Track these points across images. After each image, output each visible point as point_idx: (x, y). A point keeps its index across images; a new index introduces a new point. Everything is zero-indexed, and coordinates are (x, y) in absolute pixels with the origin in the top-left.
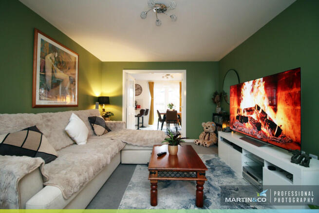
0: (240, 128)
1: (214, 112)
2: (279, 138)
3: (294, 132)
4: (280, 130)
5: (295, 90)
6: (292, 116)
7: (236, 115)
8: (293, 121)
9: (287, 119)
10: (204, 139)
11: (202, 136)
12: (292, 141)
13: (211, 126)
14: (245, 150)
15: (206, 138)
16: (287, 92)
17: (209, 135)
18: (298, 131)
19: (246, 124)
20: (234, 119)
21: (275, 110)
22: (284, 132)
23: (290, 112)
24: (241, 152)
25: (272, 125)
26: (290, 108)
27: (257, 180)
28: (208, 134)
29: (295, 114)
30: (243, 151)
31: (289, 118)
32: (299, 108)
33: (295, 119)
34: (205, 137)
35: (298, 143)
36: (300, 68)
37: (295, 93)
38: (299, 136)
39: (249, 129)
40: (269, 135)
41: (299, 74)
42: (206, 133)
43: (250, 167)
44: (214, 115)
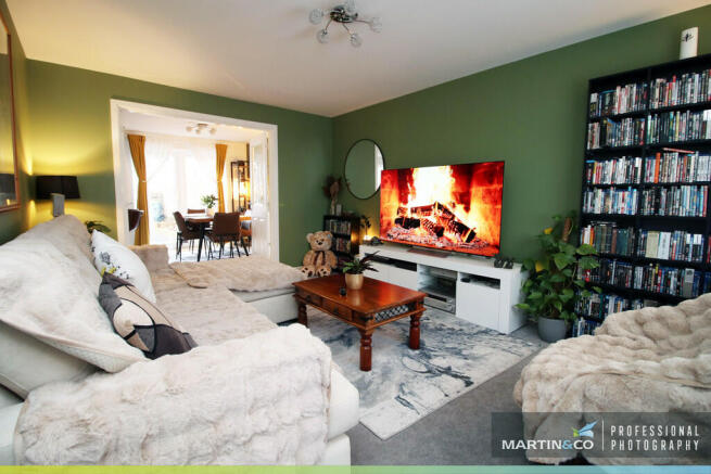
0: (402, 237)
1: (325, 213)
2: (472, 243)
3: (492, 235)
4: (473, 234)
5: (496, 186)
6: (491, 216)
7: (394, 216)
8: (491, 222)
9: (483, 220)
10: (315, 264)
11: (308, 258)
12: (488, 245)
13: (326, 238)
14: (421, 265)
15: (319, 261)
16: (485, 188)
17: (324, 257)
18: (497, 231)
19: (417, 229)
20: (389, 224)
21: (467, 209)
22: (478, 236)
23: (488, 211)
24: (415, 270)
25: (461, 228)
26: (489, 206)
27: (445, 300)
28: (321, 255)
29: (495, 214)
30: (418, 267)
31: (487, 219)
32: (499, 207)
33: (494, 220)
34: (316, 259)
35: (496, 246)
36: (503, 162)
37: (495, 190)
38: (497, 239)
39: (422, 235)
40: (455, 242)
41: (502, 168)
42: (318, 252)
43: (429, 288)
44: (327, 218)
